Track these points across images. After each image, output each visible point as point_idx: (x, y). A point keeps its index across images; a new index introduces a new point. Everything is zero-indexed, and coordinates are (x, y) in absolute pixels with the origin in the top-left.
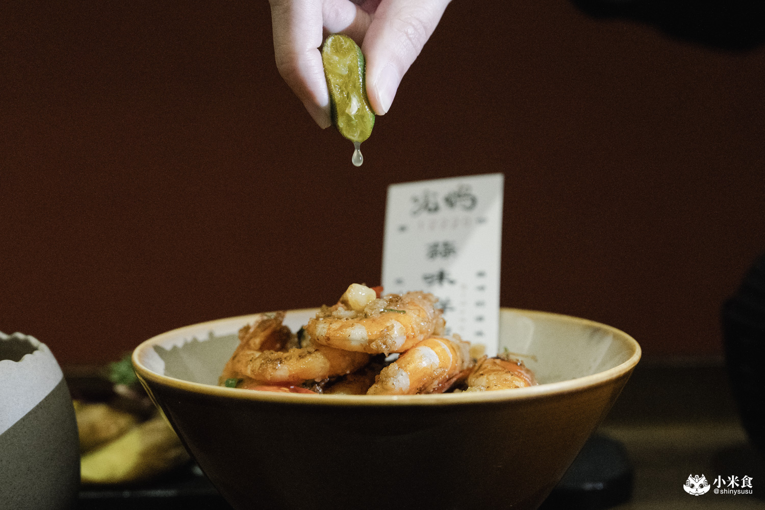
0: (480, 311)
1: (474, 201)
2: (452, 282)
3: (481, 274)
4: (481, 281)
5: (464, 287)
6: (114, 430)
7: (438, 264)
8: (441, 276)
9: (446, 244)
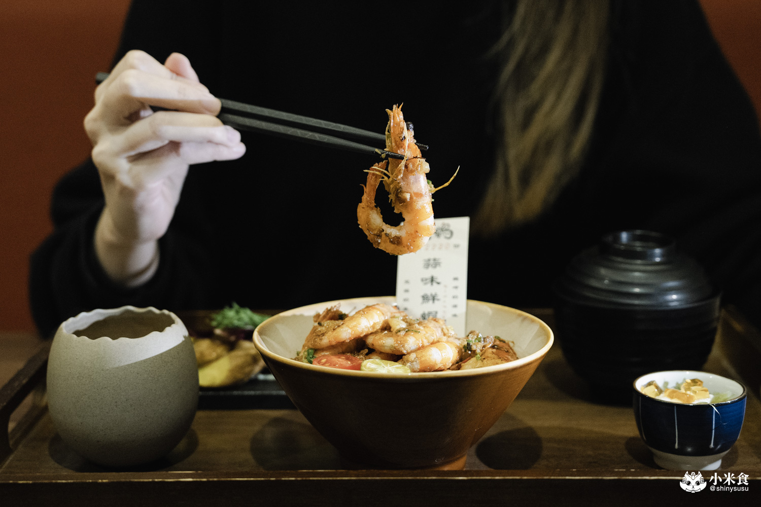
0: (455, 302)
1: (452, 233)
2: (438, 283)
3: (456, 279)
4: (455, 283)
5: (445, 286)
6: (214, 355)
7: (431, 272)
8: (432, 280)
9: (435, 260)
